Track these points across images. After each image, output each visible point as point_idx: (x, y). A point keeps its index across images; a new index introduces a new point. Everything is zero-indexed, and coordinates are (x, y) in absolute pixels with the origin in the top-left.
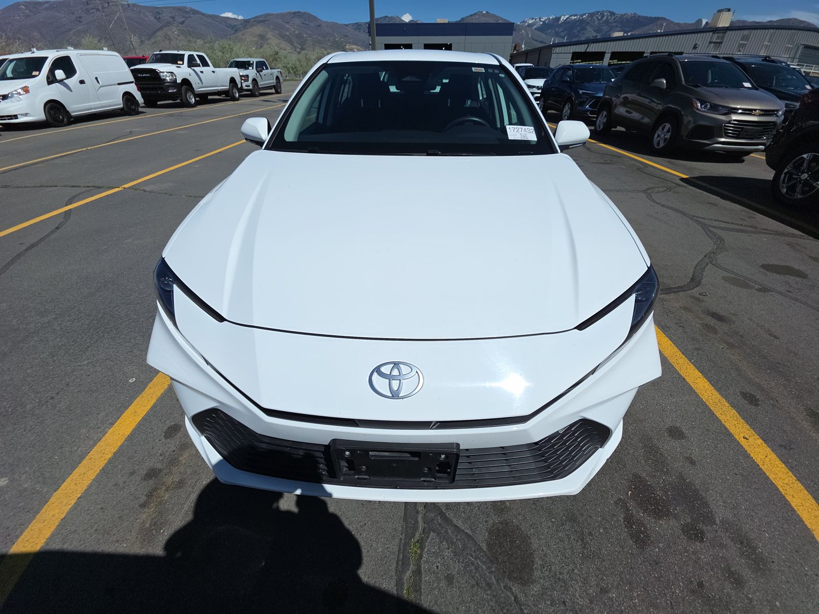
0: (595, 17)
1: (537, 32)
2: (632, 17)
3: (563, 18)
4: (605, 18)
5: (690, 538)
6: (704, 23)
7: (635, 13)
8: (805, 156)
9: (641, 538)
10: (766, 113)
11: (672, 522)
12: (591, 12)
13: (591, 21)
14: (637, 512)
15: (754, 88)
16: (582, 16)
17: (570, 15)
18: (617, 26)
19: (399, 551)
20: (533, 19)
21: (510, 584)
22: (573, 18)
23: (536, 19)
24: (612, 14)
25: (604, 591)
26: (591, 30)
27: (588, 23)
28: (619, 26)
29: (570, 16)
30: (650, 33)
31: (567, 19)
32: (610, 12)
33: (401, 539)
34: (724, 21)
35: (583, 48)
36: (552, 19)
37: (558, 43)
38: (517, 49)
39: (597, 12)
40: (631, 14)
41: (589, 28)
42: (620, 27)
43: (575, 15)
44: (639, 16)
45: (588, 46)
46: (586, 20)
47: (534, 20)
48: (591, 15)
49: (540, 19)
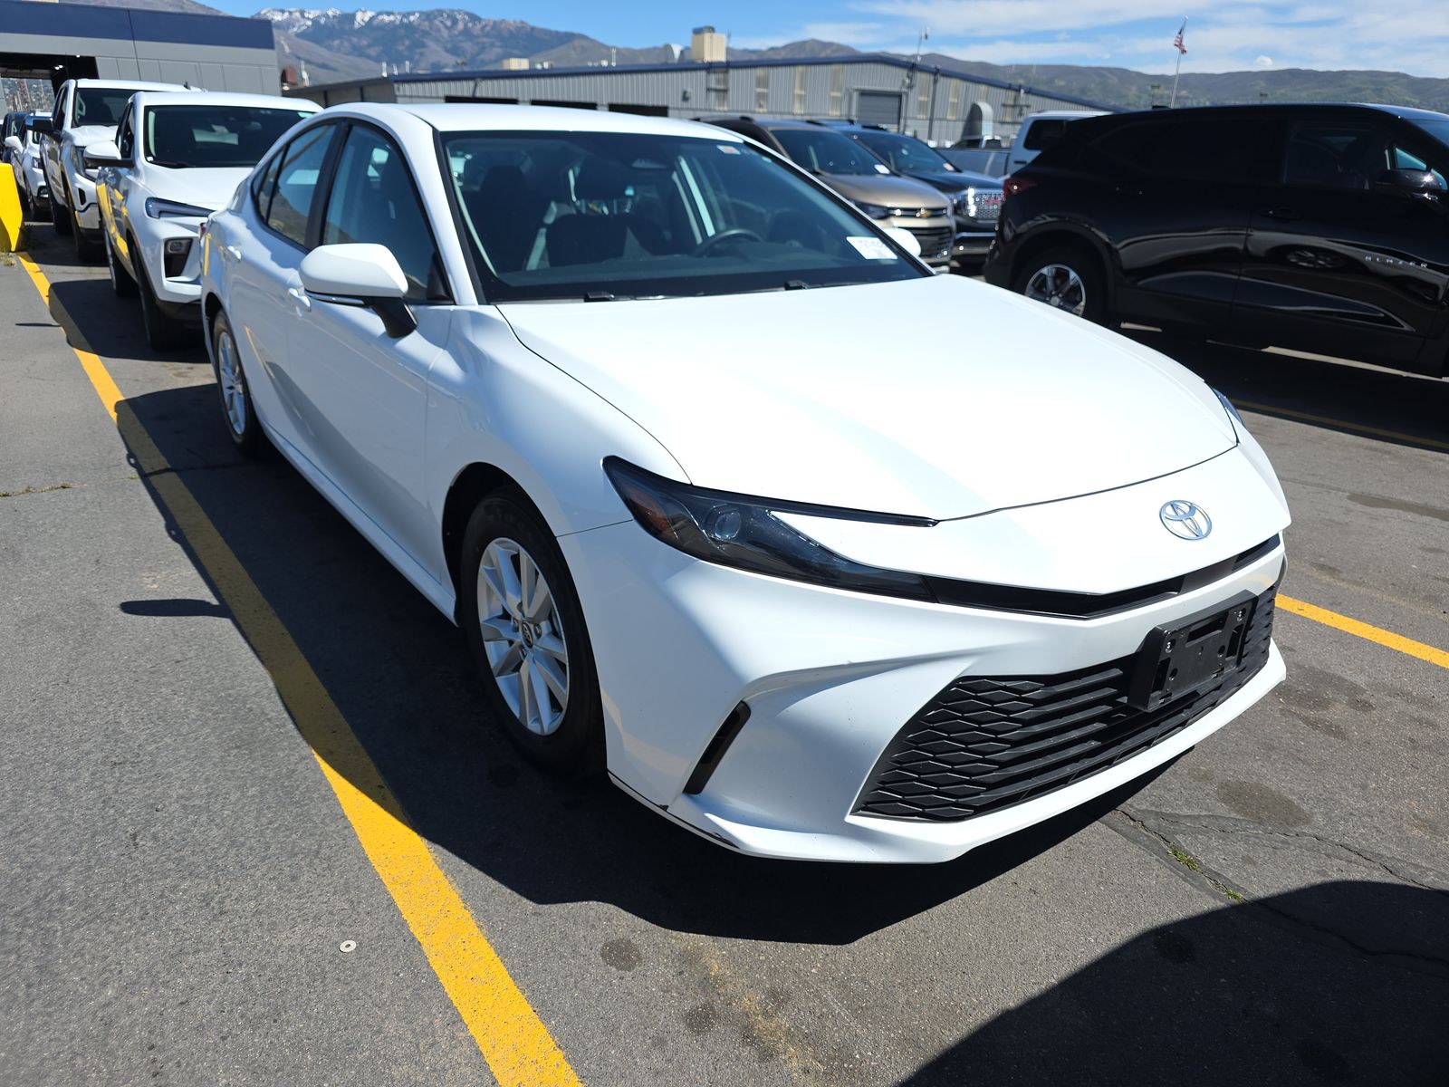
0: (437, 22)
1: (305, 43)
2: (518, 29)
3: (362, 18)
4: (460, 26)
5: (1364, 711)
6: (677, 50)
7: (522, 22)
8: (1045, 271)
9: (1335, 731)
10: (935, 213)
11: (1338, 706)
12: (425, 8)
13: (431, 28)
14: (1306, 712)
15: (892, 174)
16: (406, 15)
17: (379, 10)
18: (492, 45)
19: (1171, 870)
20: (283, 11)
21: (1297, 830)
22: (387, 18)
23: (290, 13)
24: (474, 18)
25: (1364, 787)
26: (438, 48)
27: (426, 34)
28: (498, 44)
29: (379, 14)
30: (588, 67)
31: (372, 19)
32: (468, 14)
33: (1157, 860)
34: (715, 51)
35: (469, 88)
36: (334, 17)
37: (399, 75)
38: (289, 80)
39: (440, 12)
40: (515, 22)
41: (431, 44)
42: (501, 47)
43: (389, 14)
44: (533, 29)
45: (476, 85)
46: (420, 25)
47: (286, 14)
48: (428, 16)
49: (302, 13)
